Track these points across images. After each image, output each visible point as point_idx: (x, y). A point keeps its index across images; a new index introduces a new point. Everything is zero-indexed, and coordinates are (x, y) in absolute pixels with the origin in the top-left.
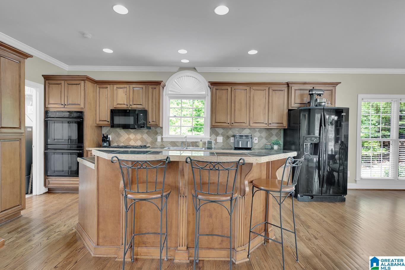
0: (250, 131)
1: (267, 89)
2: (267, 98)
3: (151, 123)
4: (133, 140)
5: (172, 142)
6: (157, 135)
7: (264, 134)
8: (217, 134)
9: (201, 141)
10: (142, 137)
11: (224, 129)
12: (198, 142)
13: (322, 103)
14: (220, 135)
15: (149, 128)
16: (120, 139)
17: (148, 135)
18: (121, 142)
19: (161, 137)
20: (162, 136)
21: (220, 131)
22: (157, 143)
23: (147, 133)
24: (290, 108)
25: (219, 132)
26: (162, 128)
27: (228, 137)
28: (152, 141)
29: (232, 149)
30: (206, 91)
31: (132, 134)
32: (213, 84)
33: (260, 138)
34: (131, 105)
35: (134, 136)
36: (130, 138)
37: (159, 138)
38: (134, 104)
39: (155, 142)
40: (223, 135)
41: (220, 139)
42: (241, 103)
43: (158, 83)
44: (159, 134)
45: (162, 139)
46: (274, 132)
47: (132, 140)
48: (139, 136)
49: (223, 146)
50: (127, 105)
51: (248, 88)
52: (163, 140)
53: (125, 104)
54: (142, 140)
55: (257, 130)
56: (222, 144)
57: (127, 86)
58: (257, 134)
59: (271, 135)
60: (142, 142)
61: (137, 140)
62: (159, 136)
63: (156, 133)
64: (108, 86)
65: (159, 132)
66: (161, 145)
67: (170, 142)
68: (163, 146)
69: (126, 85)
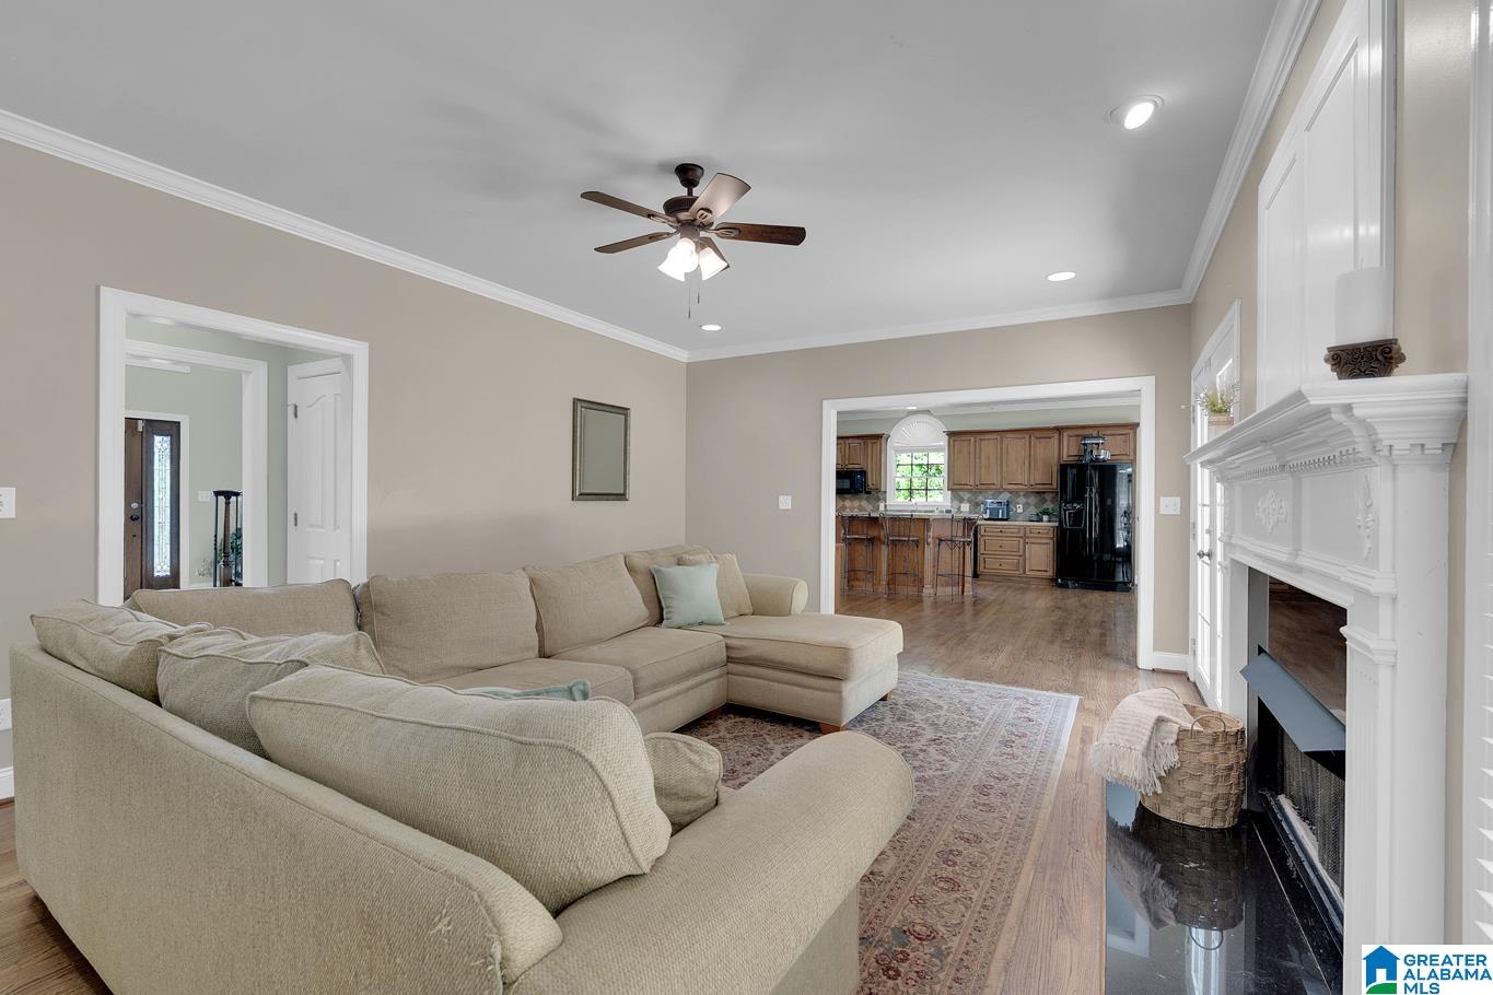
0: (1010, 496)
1: (1027, 437)
2: (1027, 449)
3: (871, 486)
6: (879, 501)
7: (1033, 500)
8: (961, 500)
9: (937, 509)
11: (969, 494)
14: (966, 501)
15: (869, 493)
19: (885, 504)
21: (966, 496)
23: (866, 499)
24: (1062, 462)
25: (963, 497)
26: (885, 492)
27: (977, 504)
28: (872, 509)
30: (943, 441)
32: (951, 434)
33: (1026, 506)
34: (847, 465)
40: (969, 501)
41: (966, 507)
42: (989, 458)
43: (879, 437)
44: (881, 500)
45: (886, 506)
46: (1048, 497)
47: (848, 509)
48: (856, 503)
51: (999, 437)
52: (887, 509)
55: (1021, 493)
57: (842, 442)
58: (1022, 500)
59: (1044, 501)
62: (881, 502)
63: (878, 499)
65: (881, 498)
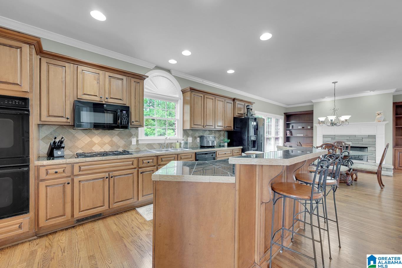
0: (209, 132)
1: (224, 100)
2: (224, 107)
3: (134, 123)
4: (98, 144)
5: (148, 144)
6: (131, 138)
8: (188, 135)
9: (178, 142)
10: (112, 140)
11: (192, 131)
12: (173, 143)
13: (253, 114)
14: (190, 136)
16: (76, 144)
17: (119, 137)
18: (78, 148)
19: (136, 139)
20: (138, 138)
22: (132, 147)
23: (118, 135)
24: (235, 116)
25: (189, 133)
27: (196, 138)
28: (125, 144)
29: (198, 147)
30: (179, 95)
31: (97, 136)
34: (107, 98)
35: (100, 139)
36: (93, 141)
37: (134, 141)
38: (111, 98)
39: (130, 146)
40: (192, 136)
41: (190, 140)
42: (210, 109)
43: (142, 78)
44: (134, 136)
45: (137, 141)
47: (96, 145)
49: (192, 145)
50: (101, 98)
51: (214, 98)
52: (139, 143)
53: (97, 96)
54: (112, 144)
55: (213, 131)
56: (192, 144)
57: (101, 72)
60: (112, 147)
61: (105, 144)
62: (134, 138)
63: (131, 135)
64: (67, 65)
65: (133, 133)
66: (137, 148)
67: (146, 144)
68: (139, 149)
69: (98, 71)
